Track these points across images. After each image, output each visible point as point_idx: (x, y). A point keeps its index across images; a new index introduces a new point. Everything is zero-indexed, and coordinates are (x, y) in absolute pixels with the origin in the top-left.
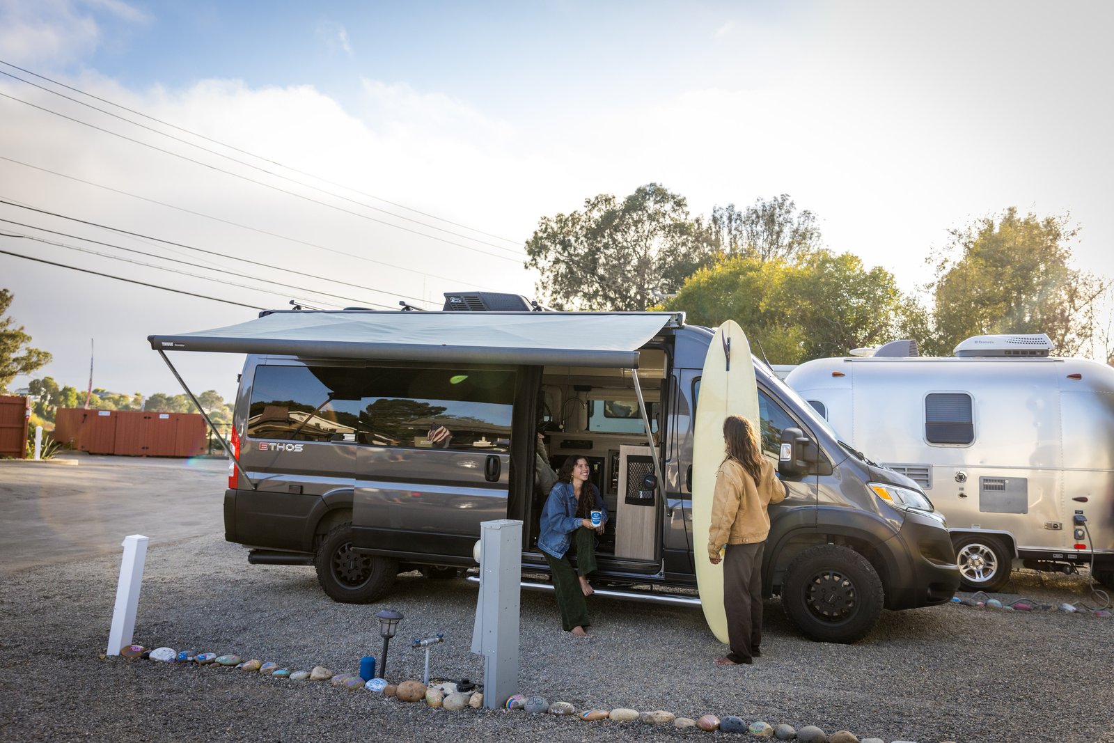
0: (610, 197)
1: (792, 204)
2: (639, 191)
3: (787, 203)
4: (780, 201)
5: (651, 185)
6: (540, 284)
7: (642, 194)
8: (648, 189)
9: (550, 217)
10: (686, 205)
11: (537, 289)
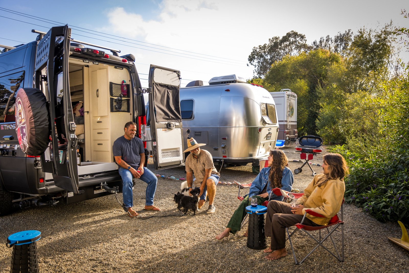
0: (278, 37)
1: (352, 33)
2: (287, 34)
3: (350, 33)
4: (348, 32)
5: (292, 31)
6: (255, 71)
7: (289, 35)
8: (291, 33)
9: (256, 47)
10: (305, 38)
11: (254, 72)
